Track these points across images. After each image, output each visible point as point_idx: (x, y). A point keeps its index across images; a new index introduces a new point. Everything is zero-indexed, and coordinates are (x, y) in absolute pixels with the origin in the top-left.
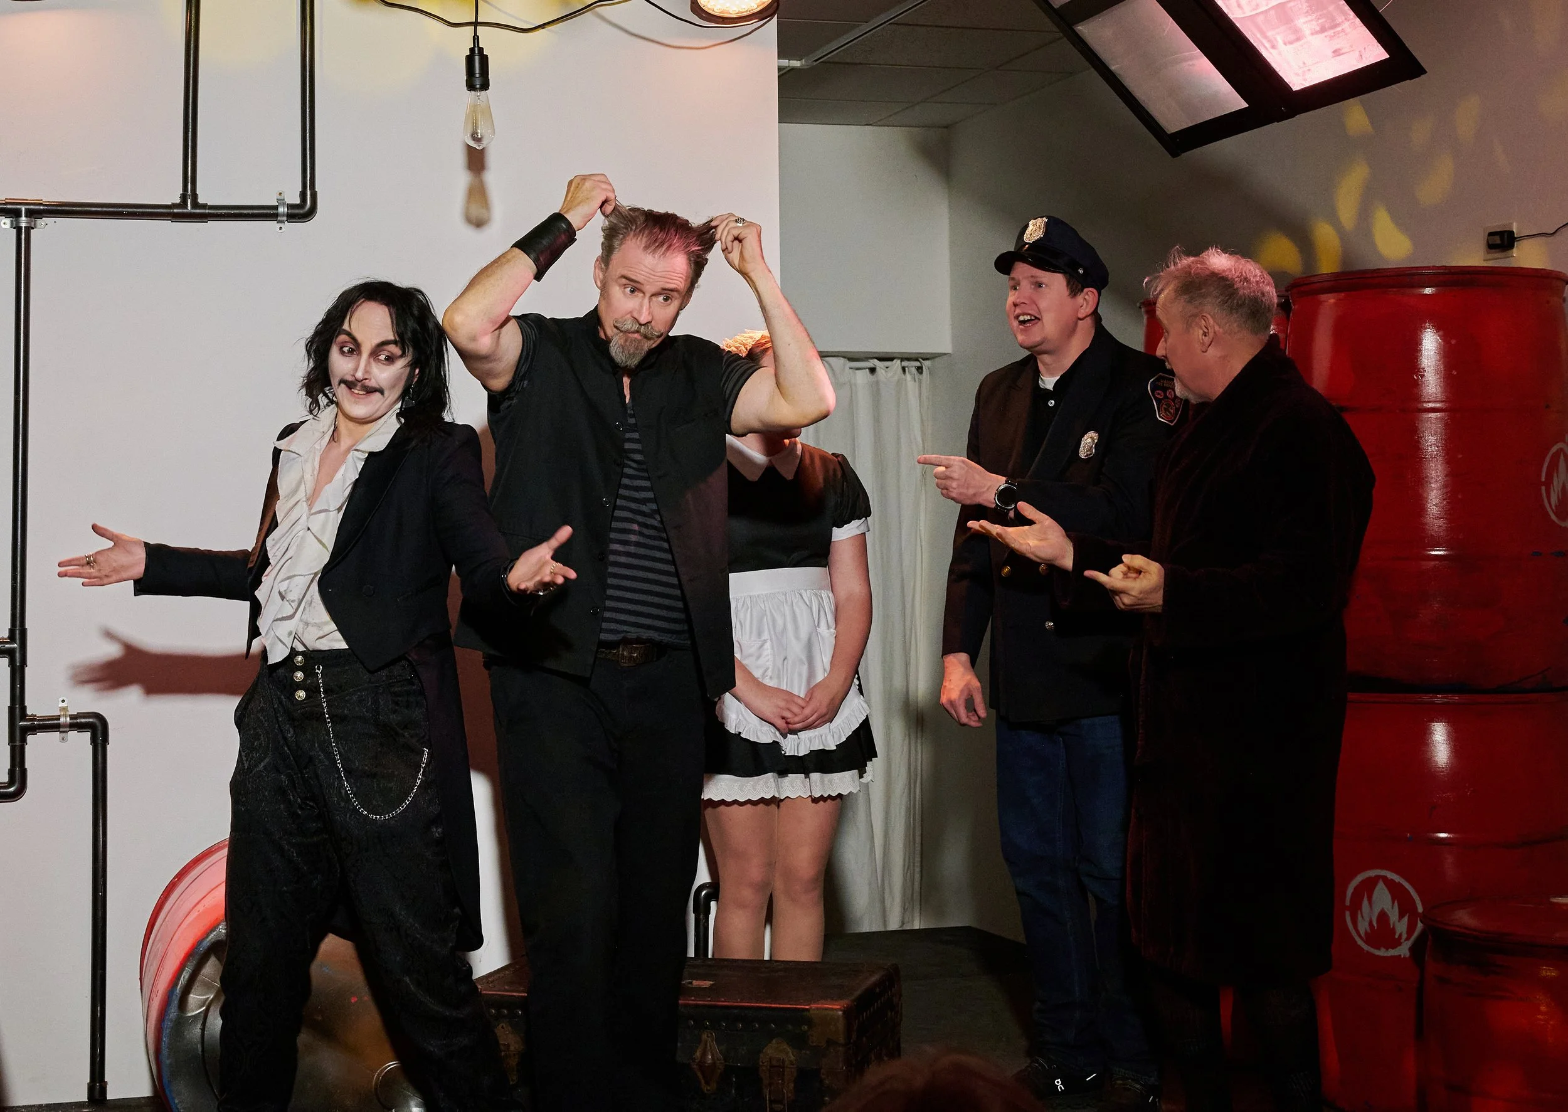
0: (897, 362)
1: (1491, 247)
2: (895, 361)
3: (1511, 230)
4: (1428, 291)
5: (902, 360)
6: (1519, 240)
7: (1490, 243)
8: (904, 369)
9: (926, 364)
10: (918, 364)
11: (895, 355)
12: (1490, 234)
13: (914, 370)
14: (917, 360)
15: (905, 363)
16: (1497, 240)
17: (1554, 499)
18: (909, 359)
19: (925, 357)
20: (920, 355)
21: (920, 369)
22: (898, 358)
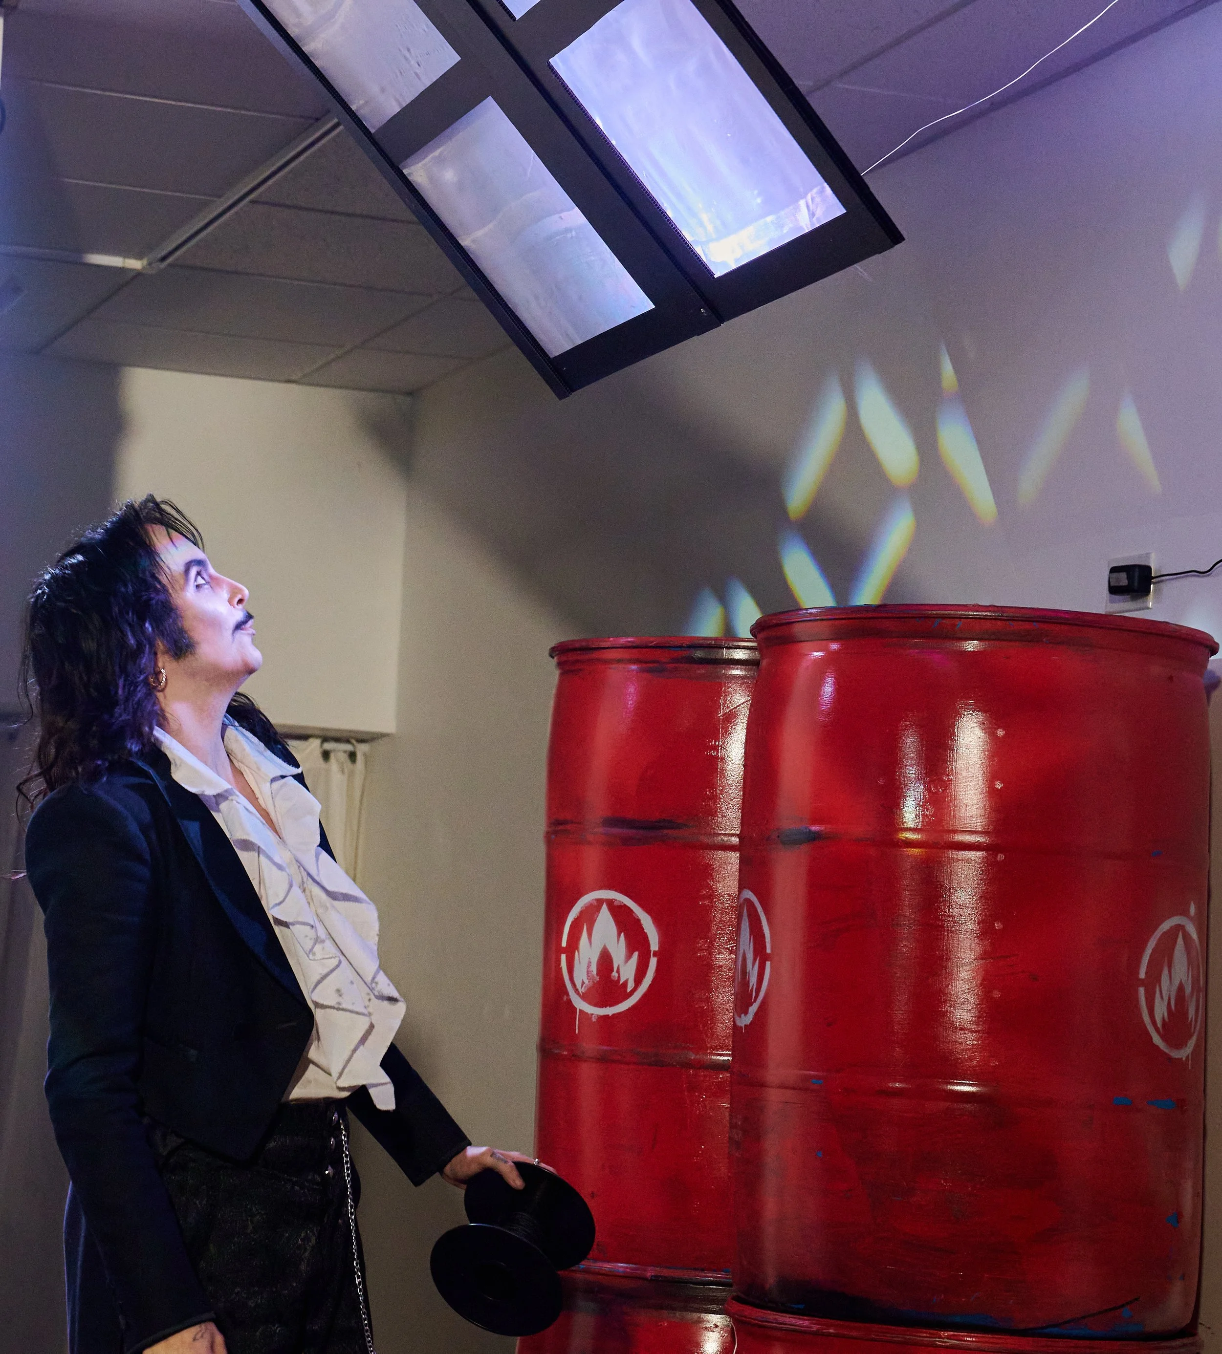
0: (315, 743)
1: (1114, 590)
2: (311, 740)
3: (1147, 564)
4: (971, 646)
5: (325, 739)
6: (1159, 582)
7: (1112, 584)
8: (326, 755)
9: (362, 749)
10: (349, 747)
11: (309, 732)
12: (1114, 570)
13: (344, 757)
14: (348, 741)
15: (328, 746)
16: (1123, 579)
17: (1161, 1011)
18: (337, 740)
19: (359, 737)
20: (353, 735)
21: (352, 756)
22: (317, 737)
